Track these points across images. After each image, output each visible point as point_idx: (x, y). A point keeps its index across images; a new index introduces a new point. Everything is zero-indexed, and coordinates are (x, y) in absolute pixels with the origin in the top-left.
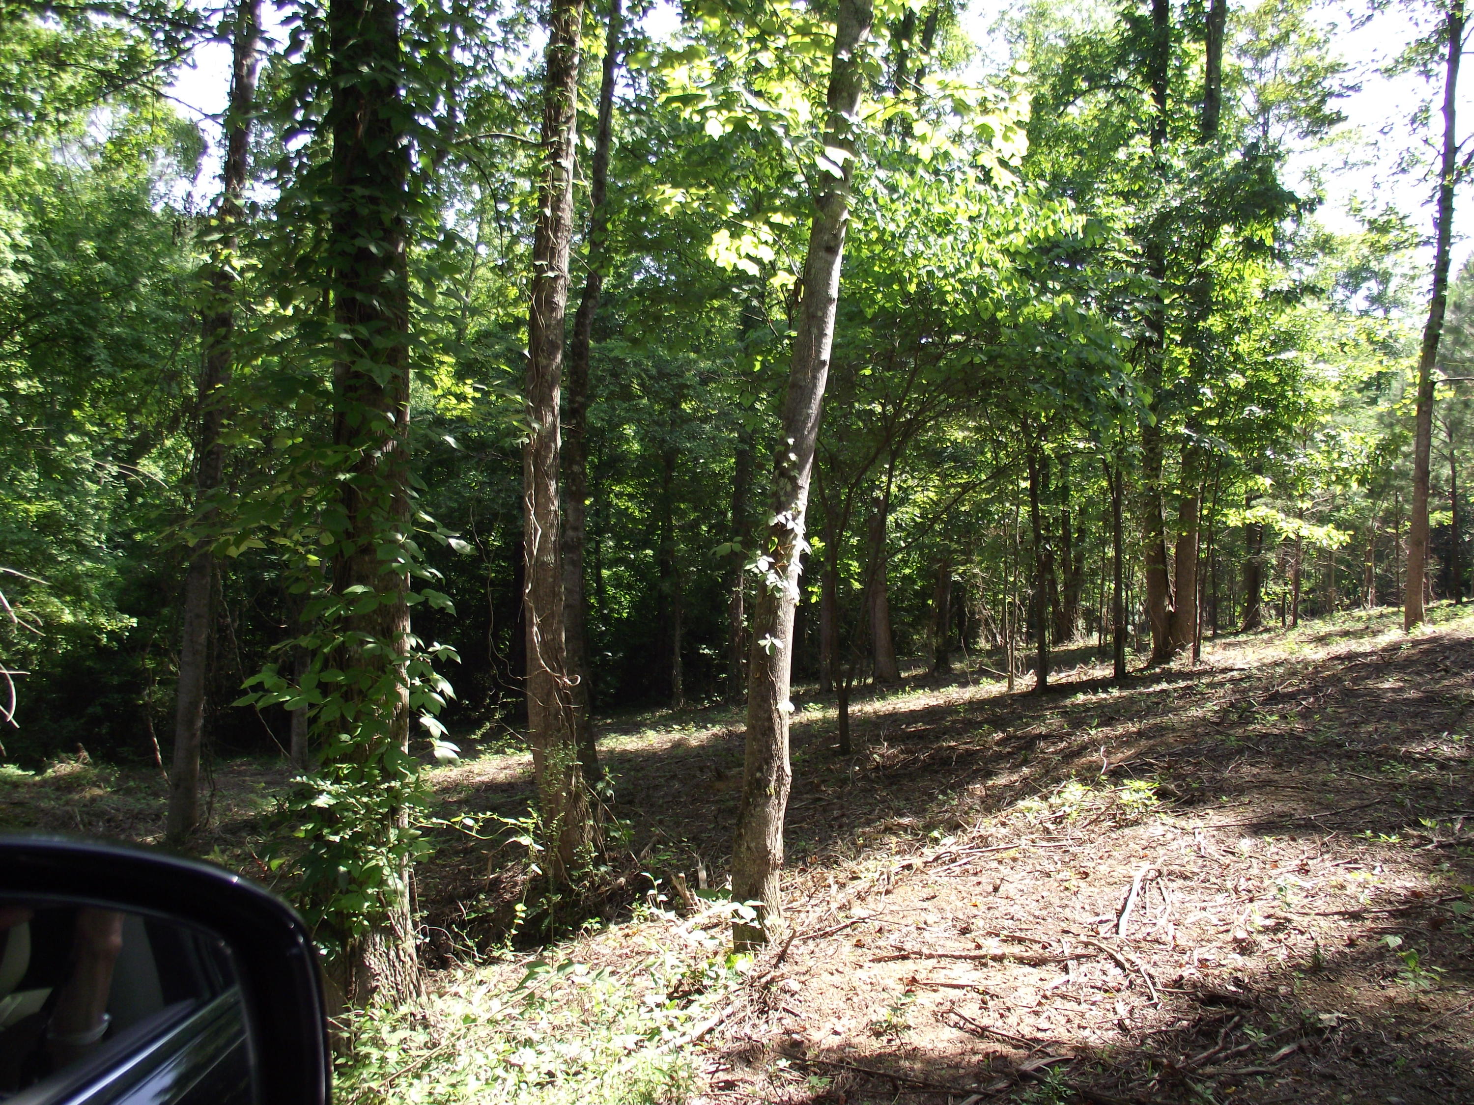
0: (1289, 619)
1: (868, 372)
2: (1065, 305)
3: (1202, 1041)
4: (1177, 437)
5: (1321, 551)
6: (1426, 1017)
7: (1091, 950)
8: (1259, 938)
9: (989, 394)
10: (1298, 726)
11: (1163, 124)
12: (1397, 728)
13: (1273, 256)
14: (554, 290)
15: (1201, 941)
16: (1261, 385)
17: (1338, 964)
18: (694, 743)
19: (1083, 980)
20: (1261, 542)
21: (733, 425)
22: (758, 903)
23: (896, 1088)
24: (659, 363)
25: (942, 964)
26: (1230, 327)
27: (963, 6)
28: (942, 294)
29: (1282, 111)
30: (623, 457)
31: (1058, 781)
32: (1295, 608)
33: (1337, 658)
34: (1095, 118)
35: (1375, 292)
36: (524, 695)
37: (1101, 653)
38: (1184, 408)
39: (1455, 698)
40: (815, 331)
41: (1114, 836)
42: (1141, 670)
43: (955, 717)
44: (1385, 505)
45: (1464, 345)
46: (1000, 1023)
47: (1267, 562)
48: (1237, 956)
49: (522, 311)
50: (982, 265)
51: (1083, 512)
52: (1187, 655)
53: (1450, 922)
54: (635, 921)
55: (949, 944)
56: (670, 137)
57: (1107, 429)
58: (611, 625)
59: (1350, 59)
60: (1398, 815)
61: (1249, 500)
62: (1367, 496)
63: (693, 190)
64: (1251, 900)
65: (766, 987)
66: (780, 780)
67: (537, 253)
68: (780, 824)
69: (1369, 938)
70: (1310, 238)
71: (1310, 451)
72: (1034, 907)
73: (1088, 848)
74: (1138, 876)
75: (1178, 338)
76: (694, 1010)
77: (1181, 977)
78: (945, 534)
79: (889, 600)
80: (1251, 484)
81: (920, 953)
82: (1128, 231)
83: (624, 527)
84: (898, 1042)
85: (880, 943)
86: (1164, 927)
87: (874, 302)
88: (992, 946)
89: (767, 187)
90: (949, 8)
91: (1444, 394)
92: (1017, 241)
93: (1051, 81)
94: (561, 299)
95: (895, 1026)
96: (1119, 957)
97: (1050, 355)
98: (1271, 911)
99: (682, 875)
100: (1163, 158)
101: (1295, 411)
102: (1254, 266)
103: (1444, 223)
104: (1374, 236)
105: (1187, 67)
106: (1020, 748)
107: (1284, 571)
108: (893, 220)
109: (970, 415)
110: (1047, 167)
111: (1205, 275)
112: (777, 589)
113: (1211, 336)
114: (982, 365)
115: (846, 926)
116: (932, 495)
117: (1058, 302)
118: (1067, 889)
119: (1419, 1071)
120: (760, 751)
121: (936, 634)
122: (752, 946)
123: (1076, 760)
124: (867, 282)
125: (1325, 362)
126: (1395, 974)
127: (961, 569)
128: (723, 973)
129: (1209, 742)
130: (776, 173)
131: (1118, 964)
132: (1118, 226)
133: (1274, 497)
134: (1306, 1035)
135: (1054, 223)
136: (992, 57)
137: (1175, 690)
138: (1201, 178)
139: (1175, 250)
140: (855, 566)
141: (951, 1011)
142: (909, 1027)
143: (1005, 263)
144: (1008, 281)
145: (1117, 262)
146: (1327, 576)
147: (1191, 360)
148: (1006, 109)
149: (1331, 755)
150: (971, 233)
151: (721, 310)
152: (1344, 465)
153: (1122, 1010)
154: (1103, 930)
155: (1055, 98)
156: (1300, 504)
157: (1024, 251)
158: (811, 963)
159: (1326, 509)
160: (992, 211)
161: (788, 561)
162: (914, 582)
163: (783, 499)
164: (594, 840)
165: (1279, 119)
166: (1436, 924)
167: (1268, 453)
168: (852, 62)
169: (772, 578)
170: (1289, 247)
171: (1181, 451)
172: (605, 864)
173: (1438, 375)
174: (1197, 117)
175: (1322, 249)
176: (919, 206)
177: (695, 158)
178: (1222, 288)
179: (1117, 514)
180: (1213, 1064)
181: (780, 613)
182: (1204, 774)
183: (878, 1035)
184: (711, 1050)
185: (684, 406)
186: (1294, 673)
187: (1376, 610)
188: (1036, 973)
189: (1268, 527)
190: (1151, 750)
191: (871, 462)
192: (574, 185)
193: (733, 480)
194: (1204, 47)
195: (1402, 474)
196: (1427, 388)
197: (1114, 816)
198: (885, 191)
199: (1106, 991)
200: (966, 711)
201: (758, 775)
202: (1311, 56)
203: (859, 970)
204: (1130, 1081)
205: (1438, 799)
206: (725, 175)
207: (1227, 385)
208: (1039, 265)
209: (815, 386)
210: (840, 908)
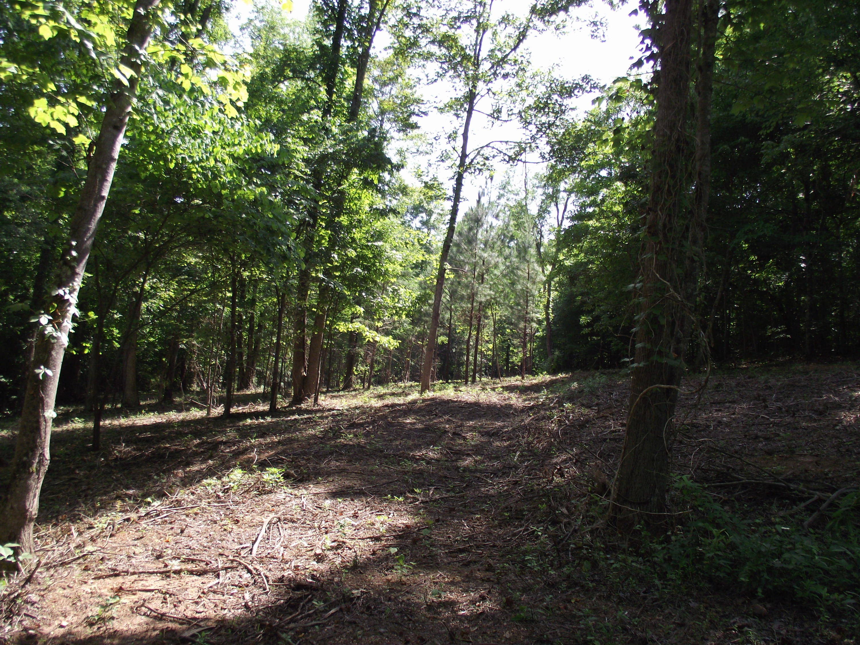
0: (367, 384)
1: (137, 212)
2: (262, 193)
3: (290, 610)
4: (317, 279)
5: (386, 350)
6: (404, 588)
7: (235, 564)
8: (328, 553)
9: (213, 238)
10: (363, 441)
11: (330, 107)
12: (410, 443)
13: (377, 190)
15: (296, 557)
16: (363, 257)
17: (366, 564)
19: (227, 581)
20: (356, 342)
21: (40, 231)
22: (15, 545)
25: (141, 578)
26: (351, 223)
27: (227, 9)
28: (190, 172)
29: (391, 116)
31: (228, 468)
32: (370, 379)
33: (387, 406)
34: (294, 94)
35: (425, 219)
37: (264, 397)
38: (323, 263)
39: (438, 428)
40: (100, 176)
41: (257, 499)
42: (285, 408)
43: (172, 430)
44: (418, 329)
45: (461, 253)
46: (173, 611)
47: (358, 354)
48: (315, 563)
50: (216, 161)
51: (262, 315)
52: (311, 401)
53: (421, 540)
55: (147, 565)
57: (277, 267)
59: (425, 99)
60: (405, 487)
61: (352, 318)
62: (410, 324)
63: (24, 67)
64: (326, 533)
65: (14, 600)
66: (41, 463)
68: (38, 492)
69: (383, 550)
70: (397, 185)
71: (384, 296)
72: (204, 541)
73: (241, 507)
74: (266, 521)
75: (324, 225)
77: (283, 576)
78: (178, 319)
79: (138, 356)
80: (353, 310)
81: (127, 572)
82: (304, 160)
84: (105, 628)
85: (101, 567)
86: (279, 549)
87: (147, 169)
88: (175, 565)
89: (83, 81)
90: (219, 7)
91: (449, 275)
92: (240, 151)
93: (273, 66)
95: (103, 619)
96: (250, 567)
97: (250, 220)
98: (336, 538)
100: (328, 125)
101: (379, 273)
102: (367, 193)
103: (457, 190)
104: (426, 191)
105: (345, 80)
106: (209, 449)
107: (366, 359)
108: (165, 122)
109: (201, 250)
110: (263, 114)
111: (342, 193)
112: (52, 337)
113: (340, 226)
114: (209, 219)
115: (79, 558)
116: (172, 294)
117: (258, 190)
118: (225, 530)
119: (397, 615)
120: (28, 443)
121: (166, 379)
122: (7, 574)
123: (241, 457)
124: (143, 156)
125: (397, 250)
126: (393, 568)
127: (185, 341)
129: (316, 448)
130: (90, 74)
131: (249, 571)
132: (298, 156)
133: (365, 318)
134: (345, 602)
135: (261, 145)
136: (241, 43)
137: (302, 419)
138: (345, 140)
139: (328, 177)
140: (116, 331)
141: (143, 605)
142: (113, 618)
143: (229, 162)
144: (231, 173)
145: (296, 177)
146: (387, 364)
147: (329, 238)
148: (237, 71)
149: (377, 456)
150: (212, 140)
151: (40, 154)
152: (400, 305)
153: (248, 596)
154: (243, 553)
155: (273, 76)
156: (377, 324)
157: (242, 157)
158: (50, 583)
159: (390, 328)
160: (226, 130)
161: (63, 320)
162: (156, 347)
163: (64, 279)
165: (389, 120)
166: (415, 541)
167: (364, 294)
168: (146, 16)
169: (49, 330)
170: (386, 188)
171: (319, 287)
173: (448, 266)
174: (348, 108)
175: (402, 192)
176: (182, 117)
177: (32, 49)
178: (350, 202)
179: (280, 319)
180: (294, 622)
181: (53, 353)
182: (311, 465)
183: (91, 625)
185: (6, 213)
186: (364, 413)
187: (409, 384)
188: (200, 579)
189: (360, 334)
190: (283, 452)
191: (134, 266)
193: (36, 268)
194: (356, 72)
195: (427, 314)
196: (442, 271)
197: (259, 488)
198: (161, 103)
199: (240, 587)
200: (178, 426)
201: (25, 459)
202: (408, 91)
203: (85, 585)
204: (247, 636)
205: (425, 479)
206: (53, 66)
207: (346, 255)
208: (251, 168)
209: (95, 211)
210: (77, 547)
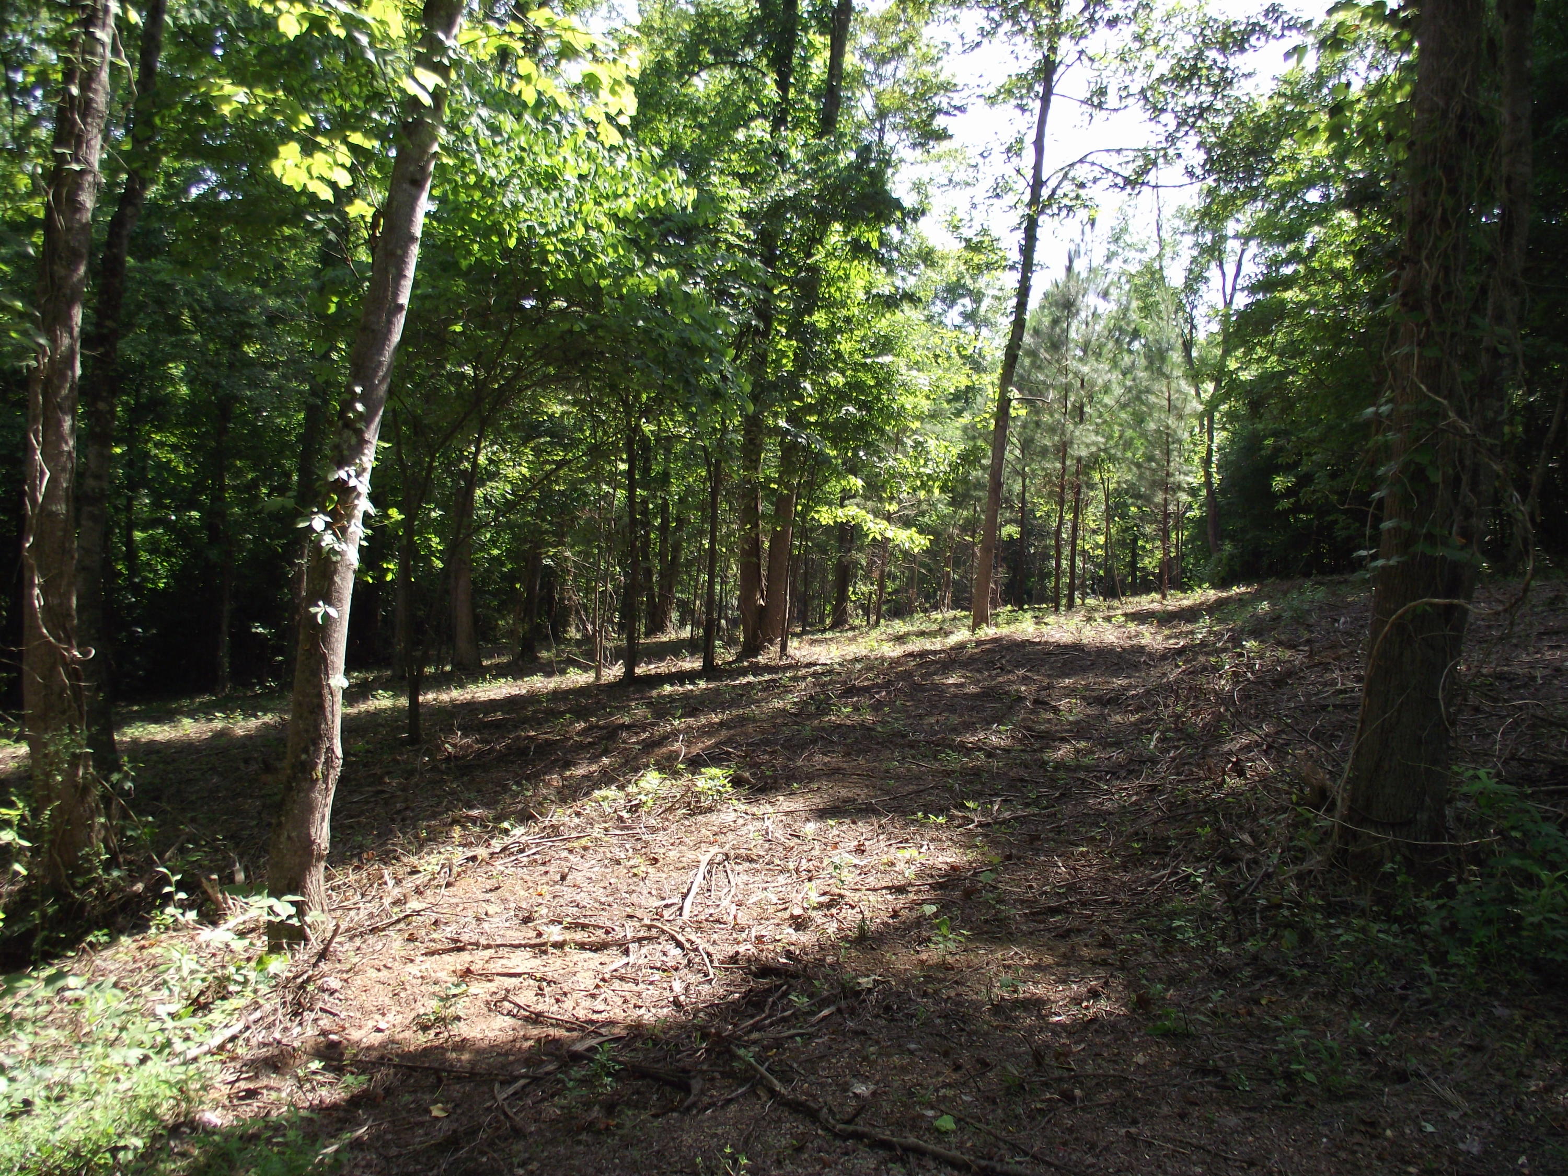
0: (873, 618)
1: (458, 328)
2: (670, 281)
3: (751, 1011)
4: (777, 430)
5: (906, 554)
6: (950, 975)
7: (654, 932)
8: (814, 914)
9: (589, 366)
10: (869, 718)
11: (785, 112)
12: (955, 720)
13: (877, 260)
14: (79, 187)
15: (759, 920)
16: (857, 386)
17: (881, 934)
18: (240, 732)
19: (642, 961)
20: (852, 541)
21: (301, 374)
22: (298, 898)
23: (440, 1080)
24: (218, 296)
25: (500, 954)
26: (833, 325)
28: (544, 252)
29: (898, 120)
30: (167, 401)
31: (636, 770)
32: (879, 609)
33: (911, 655)
34: (718, 93)
35: (969, 309)
36: (20, 671)
37: (692, 646)
38: (785, 401)
39: (1006, 693)
40: (393, 271)
41: (687, 823)
42: (730, 663)
43: (538, 707)
44: (965, 514)
45: (1040, 368)
46: (555, 1008)
47: (857, 562)
48: (791, 931)
49: (36, 207)
50: (587, 227)
51: (682, 500)
52: (774, 650)
53: (980, 891)
54: (153, 930)
55: (509, 933)
56: (239, 29)
57: (704, 413)
58: (143, 596)
59: (959, 81)
60: (947, 799)
61: (843, 499)
62: (950, 504)
63: (259, 91)
64: (810, 879)
65: (302, 986)
66: (328, 763)
67: (59, 138)
68: (328, 812)
69: (911, 909)
70: (915, 249)
71: (899, 456)
72: (600, 894)
73: (661, 836)
74: (705, 859)
75: (784, 330)
76: (216, 1016)
77: (737, 953)
78: (539, 514)
79: (474, 583)
80: (844, 483)
81: (477, 944)
82: (742, 214)
83: (164, 482)
84: (446, 1034)
85: (435, 936)
86: (728, 908)
87: (470, 253)
88: (555, 933)
89: (354, 107)
91: (1018, 411)
92: (626, 206)
93: (678, 46)
94: (88, 200)
95: (444, 1019)
96: (680, 937)
97: (652, 330)
98: (827, 889)
99: (215, 877)
100: (782, 146)
101: (888, 414)
102: (860, 267)
103: (1028, 250)
104: (968, 255)
105: (811, 59)
106: (601, 738)
107: (871, 571)
108: (495, 166)
109: (569, 390)
110: (665, 136)
111: (814, 270)
112: (333, 551)
113: (814, 330)
114: (581, 334)
115: (398, 921)
116: (525, 471)
117: (663, 275)
118: (635, 875)
119: (938, 1021)
120: (307, 731)
121: (523, 620)
122: (289, 945)
123: (656, 750)
124: (463, 229)
125: (919, 370)
126: (929, 940)
127: (552, 551)
128: (252, 976)
129: (787, 732)
130: (365, 92)
131: (679, 945)
132: (732, 207)
133: (866, 498)
134: (845, 998)
135: (664, 192)
137: (760, 683)
138: (815, 172)
139: (788, 242)
140: (435, 541)
141: (505, 999)
142: (458, 1018)
143: (609, 227)
144: (614, 248)
145: (730, 246)
146: (911, 579)
147: (795, 354)
148: (615, 60)
149: (896, 745)
150: (577, 191)
151: (293, 241)
152: (928, 471)
153: (678, 987)
154: (667, 914)
155: (680, 65)
156: (887, 507)
157: (632, 218)
158: (355, 960)
159: (911, 513)
160: (601, 171)
161: (349, 522)
162: (503, 564)
163: (346, 453)
164: (105, 841)
165: (894, 128)
166: (968, 894)
167: (861, 453)
169: (328, 539)
170: (895, 255)
171: (780, 445)
172: (118, 867)
173: (1014, 393)
174: (817, 111)
175: (924, 262)
176: (524, 155)
177: (267, 59)
178: (829, 285)
179: (714, 505)
180: (759, 1030)
181: (337, 579)
182: (779, 762)
183: (425, 1028)
184: (233, 1059)
185: (246, 348)
186: (869, 669)
187: (951, 614)
188: (597, 957)
189: (858, 527)
190: (729, 741)
191: (458, 426)
192: (112, 64)
193: (301, 438)
194: (829, 42)
195: (978, 485)
196: (1004, 404)
197: (689, 803)
198: (488, 133)
199: (664, 971)
200: (548, 700)
201: (304, 757)
202: (927, 70)
203: (410, 965)
204: (679, 1052)
205: (983, 784)
206: (304, 84)
207: (827, 383)
208: (648, 237)
209: (389, 331)
210: (394, 903)
